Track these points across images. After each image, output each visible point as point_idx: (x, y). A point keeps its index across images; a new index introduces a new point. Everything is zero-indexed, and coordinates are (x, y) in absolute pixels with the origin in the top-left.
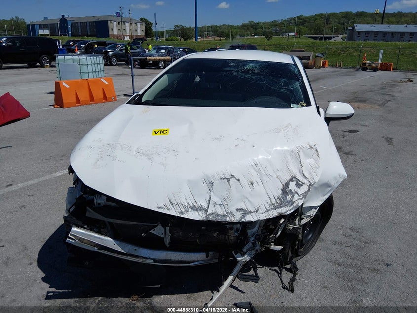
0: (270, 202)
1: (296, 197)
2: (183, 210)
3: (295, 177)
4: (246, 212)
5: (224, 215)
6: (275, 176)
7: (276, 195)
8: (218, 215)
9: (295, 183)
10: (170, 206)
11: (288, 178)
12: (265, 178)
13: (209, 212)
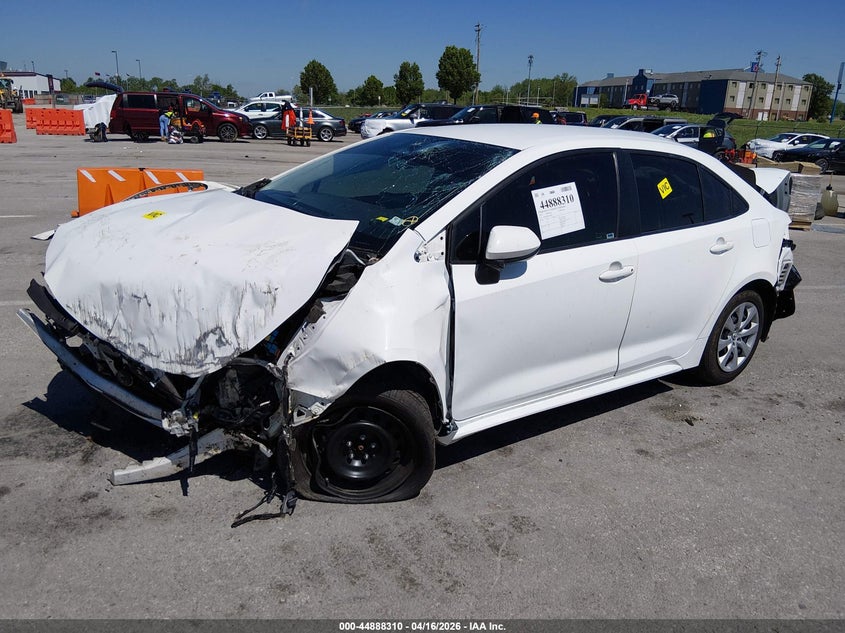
0: (177, 352)
1: (210, 358)
2: (88, 320)
3: (220, 329)
4: (147, 353)
5: (125, 345)
6: (196, 317)
7: (188, 345)
8: (120, 342)
9: (217, 337)
10: (78, 310)
11: (212, 326)
12: (183, 316)
13: (112, 334)
